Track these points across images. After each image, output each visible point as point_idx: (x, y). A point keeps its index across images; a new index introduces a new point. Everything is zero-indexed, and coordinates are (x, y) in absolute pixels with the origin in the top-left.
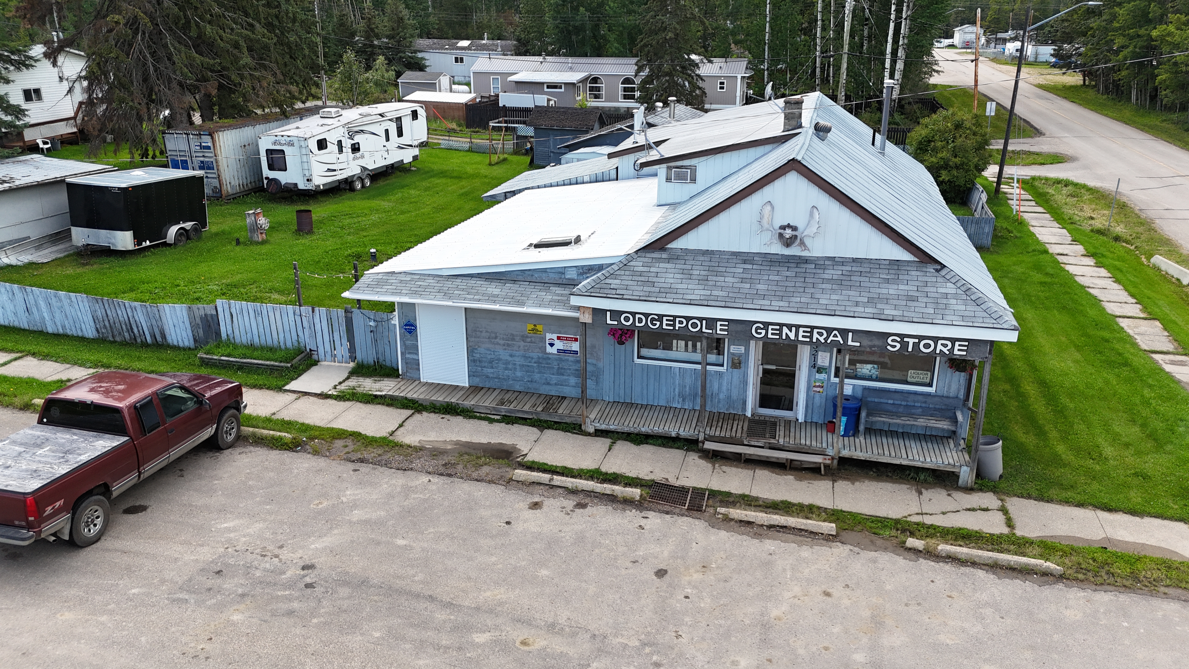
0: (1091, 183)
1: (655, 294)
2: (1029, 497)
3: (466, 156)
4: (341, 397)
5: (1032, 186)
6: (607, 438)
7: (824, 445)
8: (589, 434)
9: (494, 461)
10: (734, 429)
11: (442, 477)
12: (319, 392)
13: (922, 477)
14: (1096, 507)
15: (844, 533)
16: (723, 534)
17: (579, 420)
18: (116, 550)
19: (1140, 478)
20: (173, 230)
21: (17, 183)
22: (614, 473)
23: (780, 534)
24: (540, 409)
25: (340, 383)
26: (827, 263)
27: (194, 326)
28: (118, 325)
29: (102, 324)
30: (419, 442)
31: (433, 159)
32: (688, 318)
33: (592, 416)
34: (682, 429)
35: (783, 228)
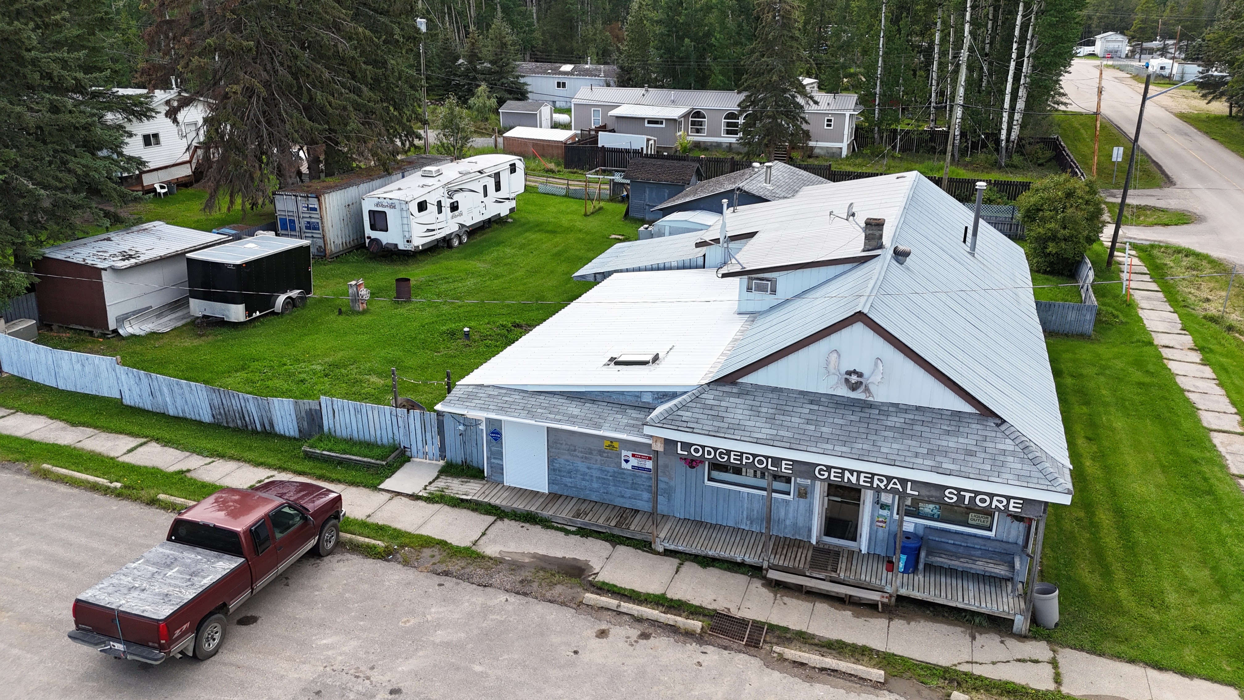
0: (1215, 254)
1: (723, 430)
2: (1082, 649)
3: (562, 203)
4: (430, 499)
5: (1150, 255)
6: (675, 558)
7: (883, 582)
8: (659, 553)
9: (567, 580)
10: (798, 559)
11: (518, 596)
12: (410, 493)
13: (977, 621)
14: (1147, 664)
15: (892, 680)
16: (776, 675)
17: (650, 538)
18: (232, 665)
19: (1198, 632)
20: (281, 299)
21: (143, 258)
22: (679, 600)
23: (831, 678)
24: (613, 524)
25: (430, 483)
26: (891, 409)
27: (299, 419)
28: (231, 413)
29: (218, 411)
30: (500, 553)
31: (531, 208)
32: (755, 456)
33: (662, 535)
34: (747, 555)
35: (849, 373)
